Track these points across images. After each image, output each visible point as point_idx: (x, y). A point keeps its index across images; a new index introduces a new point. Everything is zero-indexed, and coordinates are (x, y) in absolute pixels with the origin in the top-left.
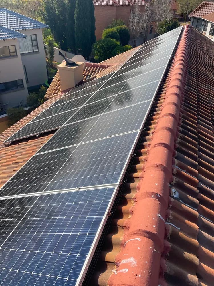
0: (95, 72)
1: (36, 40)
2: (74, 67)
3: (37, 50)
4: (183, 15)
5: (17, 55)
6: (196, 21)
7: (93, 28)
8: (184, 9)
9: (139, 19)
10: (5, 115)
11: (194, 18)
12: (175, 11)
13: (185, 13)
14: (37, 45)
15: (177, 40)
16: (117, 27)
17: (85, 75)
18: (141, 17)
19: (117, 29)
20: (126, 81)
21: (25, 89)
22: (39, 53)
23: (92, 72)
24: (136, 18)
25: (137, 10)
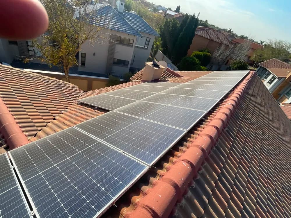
0: (171, 76)
1: (149, 42)
2: (156, 68)
3: (147, 48)
4: (254, 62)
5: (132, 46)
6: (262, 69)
7: (189, 47)
8: (257, 58)
9: (221, 53)
10: (107, 79)
11: (261, 67)
12: (249, 57)
13: (256, 61)
14: (148, 45)
15: (239, 81)
16: (204, 53)
17: (163, 76)
18: (223, 53)
19: (204, 54)
20: (194, 90)
21: (128, 67)
22: (147, 50)
23: (169, 76)
24: (220, 52)
25: (223, 47)
